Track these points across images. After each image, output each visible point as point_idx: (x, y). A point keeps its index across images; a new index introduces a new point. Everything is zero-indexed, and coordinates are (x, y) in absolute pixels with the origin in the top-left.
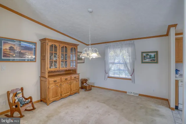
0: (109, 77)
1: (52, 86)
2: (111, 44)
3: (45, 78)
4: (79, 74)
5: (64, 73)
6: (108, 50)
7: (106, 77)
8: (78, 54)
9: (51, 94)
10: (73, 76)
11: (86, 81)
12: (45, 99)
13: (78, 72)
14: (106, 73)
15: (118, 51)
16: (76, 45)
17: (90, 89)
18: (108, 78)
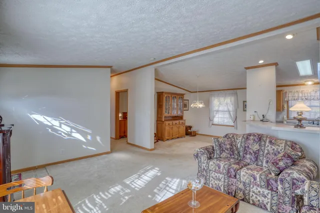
0: (213, 124)
1: (167, 128)
2: (215, 92)
3: (162, 121)
4: (185, 120)
5: (171, 118)
6: (213, 98)
7: (211, 124)
8: (185, 102)
9: (166, 134)
10: (181, 121)
11: (190, 127)
12: (162, 137)
13: (184, 118)
14: (211, 120)
15: (222, 99)
16: (183, 95)
17: (195, 136)
18: (212, 126)
